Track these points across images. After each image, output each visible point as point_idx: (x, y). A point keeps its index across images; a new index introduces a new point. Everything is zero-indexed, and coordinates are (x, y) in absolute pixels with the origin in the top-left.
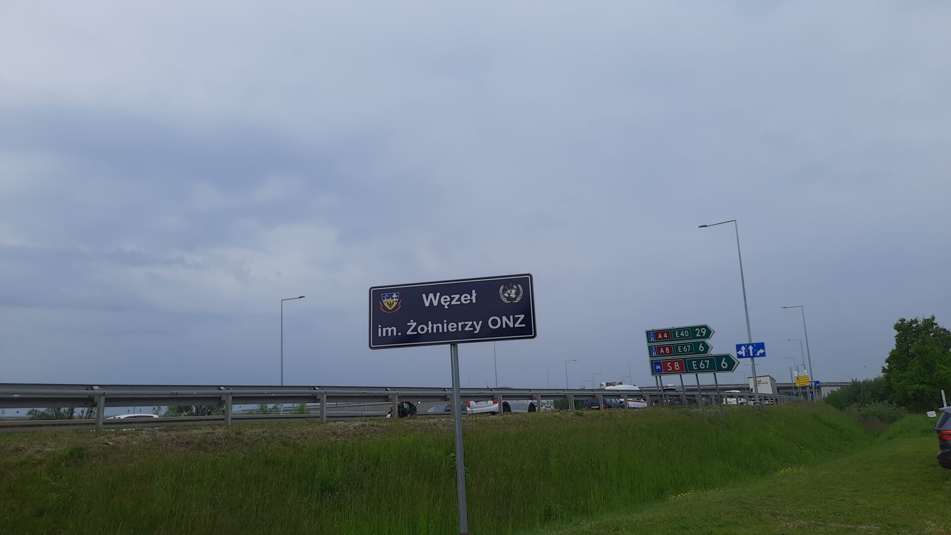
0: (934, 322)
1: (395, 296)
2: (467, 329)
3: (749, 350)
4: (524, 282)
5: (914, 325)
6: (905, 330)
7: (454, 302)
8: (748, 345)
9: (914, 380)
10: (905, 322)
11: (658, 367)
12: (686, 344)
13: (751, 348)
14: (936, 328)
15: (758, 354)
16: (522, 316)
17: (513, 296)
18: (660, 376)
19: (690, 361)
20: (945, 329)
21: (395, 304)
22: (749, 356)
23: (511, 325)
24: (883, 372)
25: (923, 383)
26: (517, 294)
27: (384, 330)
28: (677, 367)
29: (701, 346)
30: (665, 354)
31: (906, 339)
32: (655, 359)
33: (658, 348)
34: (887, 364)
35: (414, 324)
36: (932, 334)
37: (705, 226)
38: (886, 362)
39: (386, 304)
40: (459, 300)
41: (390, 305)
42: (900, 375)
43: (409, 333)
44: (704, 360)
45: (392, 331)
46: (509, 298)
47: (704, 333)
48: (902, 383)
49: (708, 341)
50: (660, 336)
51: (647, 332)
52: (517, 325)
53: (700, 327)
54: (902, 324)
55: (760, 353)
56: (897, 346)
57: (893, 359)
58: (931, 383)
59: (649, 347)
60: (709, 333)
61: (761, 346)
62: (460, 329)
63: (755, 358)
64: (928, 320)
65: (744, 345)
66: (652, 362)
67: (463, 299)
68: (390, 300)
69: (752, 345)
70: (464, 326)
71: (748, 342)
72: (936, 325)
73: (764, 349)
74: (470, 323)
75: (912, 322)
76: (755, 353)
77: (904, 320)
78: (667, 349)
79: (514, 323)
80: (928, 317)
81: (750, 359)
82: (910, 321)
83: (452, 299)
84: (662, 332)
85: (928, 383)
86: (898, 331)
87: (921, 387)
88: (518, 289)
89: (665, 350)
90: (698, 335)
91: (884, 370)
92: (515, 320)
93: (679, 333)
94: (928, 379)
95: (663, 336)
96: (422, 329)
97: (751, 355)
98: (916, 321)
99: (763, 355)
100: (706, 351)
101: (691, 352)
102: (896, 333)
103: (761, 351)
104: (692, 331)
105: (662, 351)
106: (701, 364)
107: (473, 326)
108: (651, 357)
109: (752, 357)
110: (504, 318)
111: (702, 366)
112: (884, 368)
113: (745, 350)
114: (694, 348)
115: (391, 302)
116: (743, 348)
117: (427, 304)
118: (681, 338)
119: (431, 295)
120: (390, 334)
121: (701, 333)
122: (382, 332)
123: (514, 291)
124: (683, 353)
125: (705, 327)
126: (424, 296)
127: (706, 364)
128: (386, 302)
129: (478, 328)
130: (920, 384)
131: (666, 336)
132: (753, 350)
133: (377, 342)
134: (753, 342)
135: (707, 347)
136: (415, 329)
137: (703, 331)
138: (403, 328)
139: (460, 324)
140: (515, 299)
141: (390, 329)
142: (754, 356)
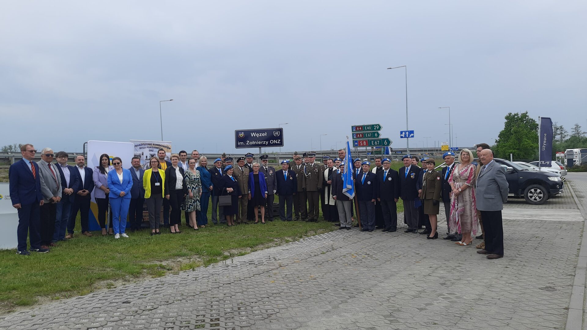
0: (527, 115)
1: (243, 133)
2: (264, 143)
3: (406, 134)
4: (281, 130)
5: (516, 117)
6: (511, 120)
7: (260, 136)
8: (406, 131)
9: (510, 147)
10: (511, 115)
11: (356, 144)
12: (369, 133)
13: (407, 133)
14: (528, 118)
15: (410, 136)
16: (280, 140)
17: (277, 134)
18: (357, 148)
19: (371, 141)
20: (532, 119)
21: (243, 135)
22: (406, 137)
23: (276, 143)
24: (496, 142)
25: (514, 149)
26: (278, 134)
27: (240, 143)
28: (365, 144)
29: (376, 134)
30: (360, 137)
31: (510, 124)
32: (355, 139)
33: (357, 135)
34: (499, 138)
35: (249, 142)
36: (525, 122)
37: (391, 68)
38: (499, 137)
39: (240, 136)
40: (262, 135)
41: (241, 136)
42: (504, 145)
43: (247, 144)
44: (377, 140)
45: (242, 143)
46: (276, 135)
47: (378, 128)
48: (504, 149)
49: (379, 132)
50: (358, 129)
51: (352, 127)
52: (278, 143)
53: (376, 125)
54: (510, 116)
55: (411, 136)
56: (505, 129)
57: (501, 135)
58: (519, 149)
59: (353, 134)
60: (380, 128)
61: (412, 132)
62: (262, 143)
63: (409, 138)
64: (524, 114)
65: (404, 131)
66: (353, 141)
67: (263, 135)
68: (241, 134)
69: (408, 131)
70: (263, 143)
71: (406, 130)
72: (528, 116)
73: (413, 133)
74: (265, 142)
75: (515, 115)
76: (409, 135)
77: (511, 114)
78: (361, 135)
79: (277, 142)
80: (524, 112)
81: (406, 138)
82: (514, 114)
83: (259, 135)
84: (359, 127)
85: (518, 149)
86: (507, 120)
87: (514, 151)
88: (279, 132)
89: (360, 136)
90: (375, 129)
91: (496, 141)
92: (278, 141)
93: (367, 128)
94: (518, 147)
95: (359, 129)
96: (251, 143)
97: (407, 136)
98: (517, 114)
99: (413, 137)
100: (378, 137)
101: (371, 137)
102: (506, 121)
103: (412, 135)
104: (372, 126)
105: (358, 136)
106: (376, 142)
107: (265, 143)
108: (353, 138)
109: (408, 138)
110: (275, 141)
111: (376, 143)
112: (496, 140)
113: (405, 134)
114: (373, 135)
115: (242, 135)
116: (404, 133)
117: (252, 136)
118: (367, 130)
119: (253, 133)
120: (241, 144)
121: (376, 128)
122: (239, 143)
123: (277, 133)
124: (368, 137)
125: (378, 125)
126: (251, 133)
127: (377, 142)
128: (240, 135)
129: (267, 143)
130: (513, 149)
131: (361, 129)
132: (408, 134)
133: (237, 146)
134: (409, 130)
135: (378, 135)
136: (249, 143)
137: (378, 127)
138: (245, 142)
139: (262, 142)
140: (278, 135)
141: (241, 143)
142: (408, 137)
